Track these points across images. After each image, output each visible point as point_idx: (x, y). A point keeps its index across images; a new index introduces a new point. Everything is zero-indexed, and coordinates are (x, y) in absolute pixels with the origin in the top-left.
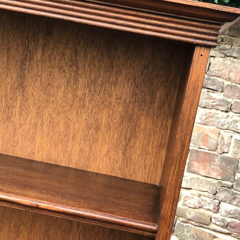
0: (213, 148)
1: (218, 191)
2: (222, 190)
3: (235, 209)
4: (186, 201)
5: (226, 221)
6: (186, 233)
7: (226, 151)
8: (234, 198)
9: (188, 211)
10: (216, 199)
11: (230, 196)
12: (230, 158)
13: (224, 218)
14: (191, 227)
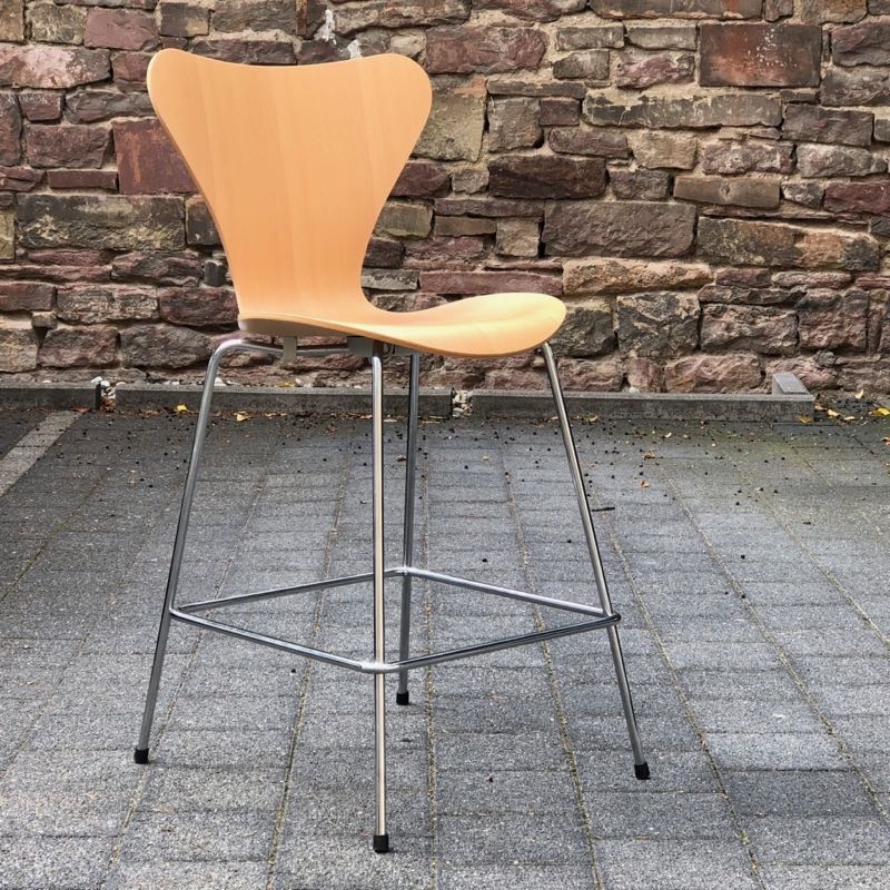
0: (754, 10)
1: (784, 117)
2: (794, 110)
3: (834, 154)
4: (711, 160)
5: (818, 188)
6: (728, 243)
7: (786, 13)
8: (828, 125)
9: (722, 185)
10: (786, 140)
11: (815, 122)
12: (798, 26)
13: (811, 181)
14: (736, 224)
